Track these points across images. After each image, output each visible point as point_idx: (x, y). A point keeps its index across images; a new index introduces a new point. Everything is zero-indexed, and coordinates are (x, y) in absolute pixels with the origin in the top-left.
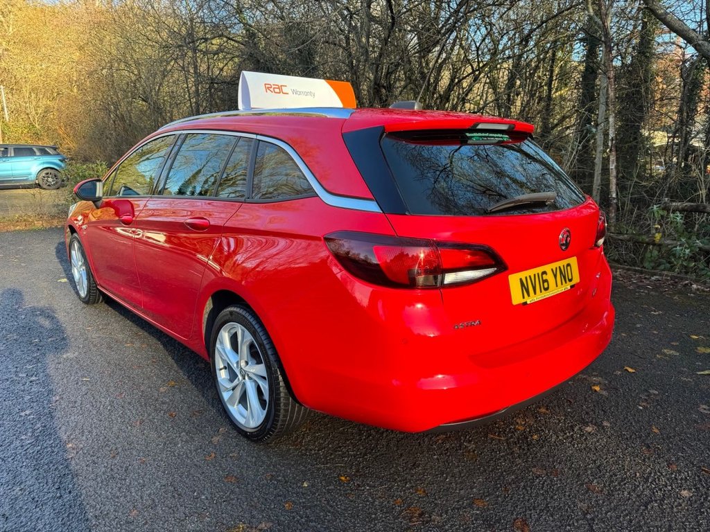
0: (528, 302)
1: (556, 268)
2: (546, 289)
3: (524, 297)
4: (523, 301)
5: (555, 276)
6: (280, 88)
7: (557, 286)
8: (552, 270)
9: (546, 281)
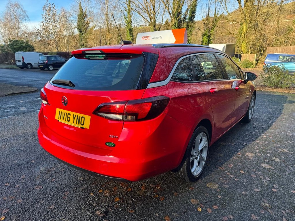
0: (59, 121)
1: (76, 115)
2: (69, 121)
3: (59, 118)
4: (58, 119)
5: (74, 118)
6: (147, 37)
7: (74, 123)
8: (73, 115)
9: (69, 118)
